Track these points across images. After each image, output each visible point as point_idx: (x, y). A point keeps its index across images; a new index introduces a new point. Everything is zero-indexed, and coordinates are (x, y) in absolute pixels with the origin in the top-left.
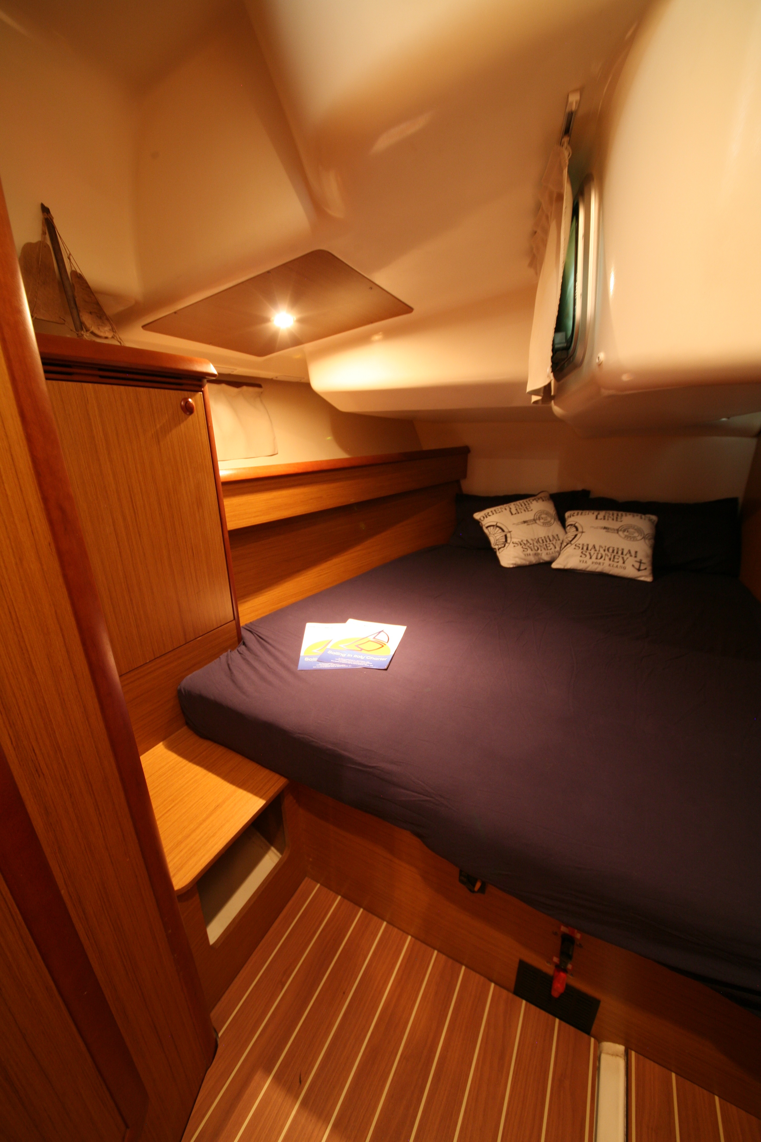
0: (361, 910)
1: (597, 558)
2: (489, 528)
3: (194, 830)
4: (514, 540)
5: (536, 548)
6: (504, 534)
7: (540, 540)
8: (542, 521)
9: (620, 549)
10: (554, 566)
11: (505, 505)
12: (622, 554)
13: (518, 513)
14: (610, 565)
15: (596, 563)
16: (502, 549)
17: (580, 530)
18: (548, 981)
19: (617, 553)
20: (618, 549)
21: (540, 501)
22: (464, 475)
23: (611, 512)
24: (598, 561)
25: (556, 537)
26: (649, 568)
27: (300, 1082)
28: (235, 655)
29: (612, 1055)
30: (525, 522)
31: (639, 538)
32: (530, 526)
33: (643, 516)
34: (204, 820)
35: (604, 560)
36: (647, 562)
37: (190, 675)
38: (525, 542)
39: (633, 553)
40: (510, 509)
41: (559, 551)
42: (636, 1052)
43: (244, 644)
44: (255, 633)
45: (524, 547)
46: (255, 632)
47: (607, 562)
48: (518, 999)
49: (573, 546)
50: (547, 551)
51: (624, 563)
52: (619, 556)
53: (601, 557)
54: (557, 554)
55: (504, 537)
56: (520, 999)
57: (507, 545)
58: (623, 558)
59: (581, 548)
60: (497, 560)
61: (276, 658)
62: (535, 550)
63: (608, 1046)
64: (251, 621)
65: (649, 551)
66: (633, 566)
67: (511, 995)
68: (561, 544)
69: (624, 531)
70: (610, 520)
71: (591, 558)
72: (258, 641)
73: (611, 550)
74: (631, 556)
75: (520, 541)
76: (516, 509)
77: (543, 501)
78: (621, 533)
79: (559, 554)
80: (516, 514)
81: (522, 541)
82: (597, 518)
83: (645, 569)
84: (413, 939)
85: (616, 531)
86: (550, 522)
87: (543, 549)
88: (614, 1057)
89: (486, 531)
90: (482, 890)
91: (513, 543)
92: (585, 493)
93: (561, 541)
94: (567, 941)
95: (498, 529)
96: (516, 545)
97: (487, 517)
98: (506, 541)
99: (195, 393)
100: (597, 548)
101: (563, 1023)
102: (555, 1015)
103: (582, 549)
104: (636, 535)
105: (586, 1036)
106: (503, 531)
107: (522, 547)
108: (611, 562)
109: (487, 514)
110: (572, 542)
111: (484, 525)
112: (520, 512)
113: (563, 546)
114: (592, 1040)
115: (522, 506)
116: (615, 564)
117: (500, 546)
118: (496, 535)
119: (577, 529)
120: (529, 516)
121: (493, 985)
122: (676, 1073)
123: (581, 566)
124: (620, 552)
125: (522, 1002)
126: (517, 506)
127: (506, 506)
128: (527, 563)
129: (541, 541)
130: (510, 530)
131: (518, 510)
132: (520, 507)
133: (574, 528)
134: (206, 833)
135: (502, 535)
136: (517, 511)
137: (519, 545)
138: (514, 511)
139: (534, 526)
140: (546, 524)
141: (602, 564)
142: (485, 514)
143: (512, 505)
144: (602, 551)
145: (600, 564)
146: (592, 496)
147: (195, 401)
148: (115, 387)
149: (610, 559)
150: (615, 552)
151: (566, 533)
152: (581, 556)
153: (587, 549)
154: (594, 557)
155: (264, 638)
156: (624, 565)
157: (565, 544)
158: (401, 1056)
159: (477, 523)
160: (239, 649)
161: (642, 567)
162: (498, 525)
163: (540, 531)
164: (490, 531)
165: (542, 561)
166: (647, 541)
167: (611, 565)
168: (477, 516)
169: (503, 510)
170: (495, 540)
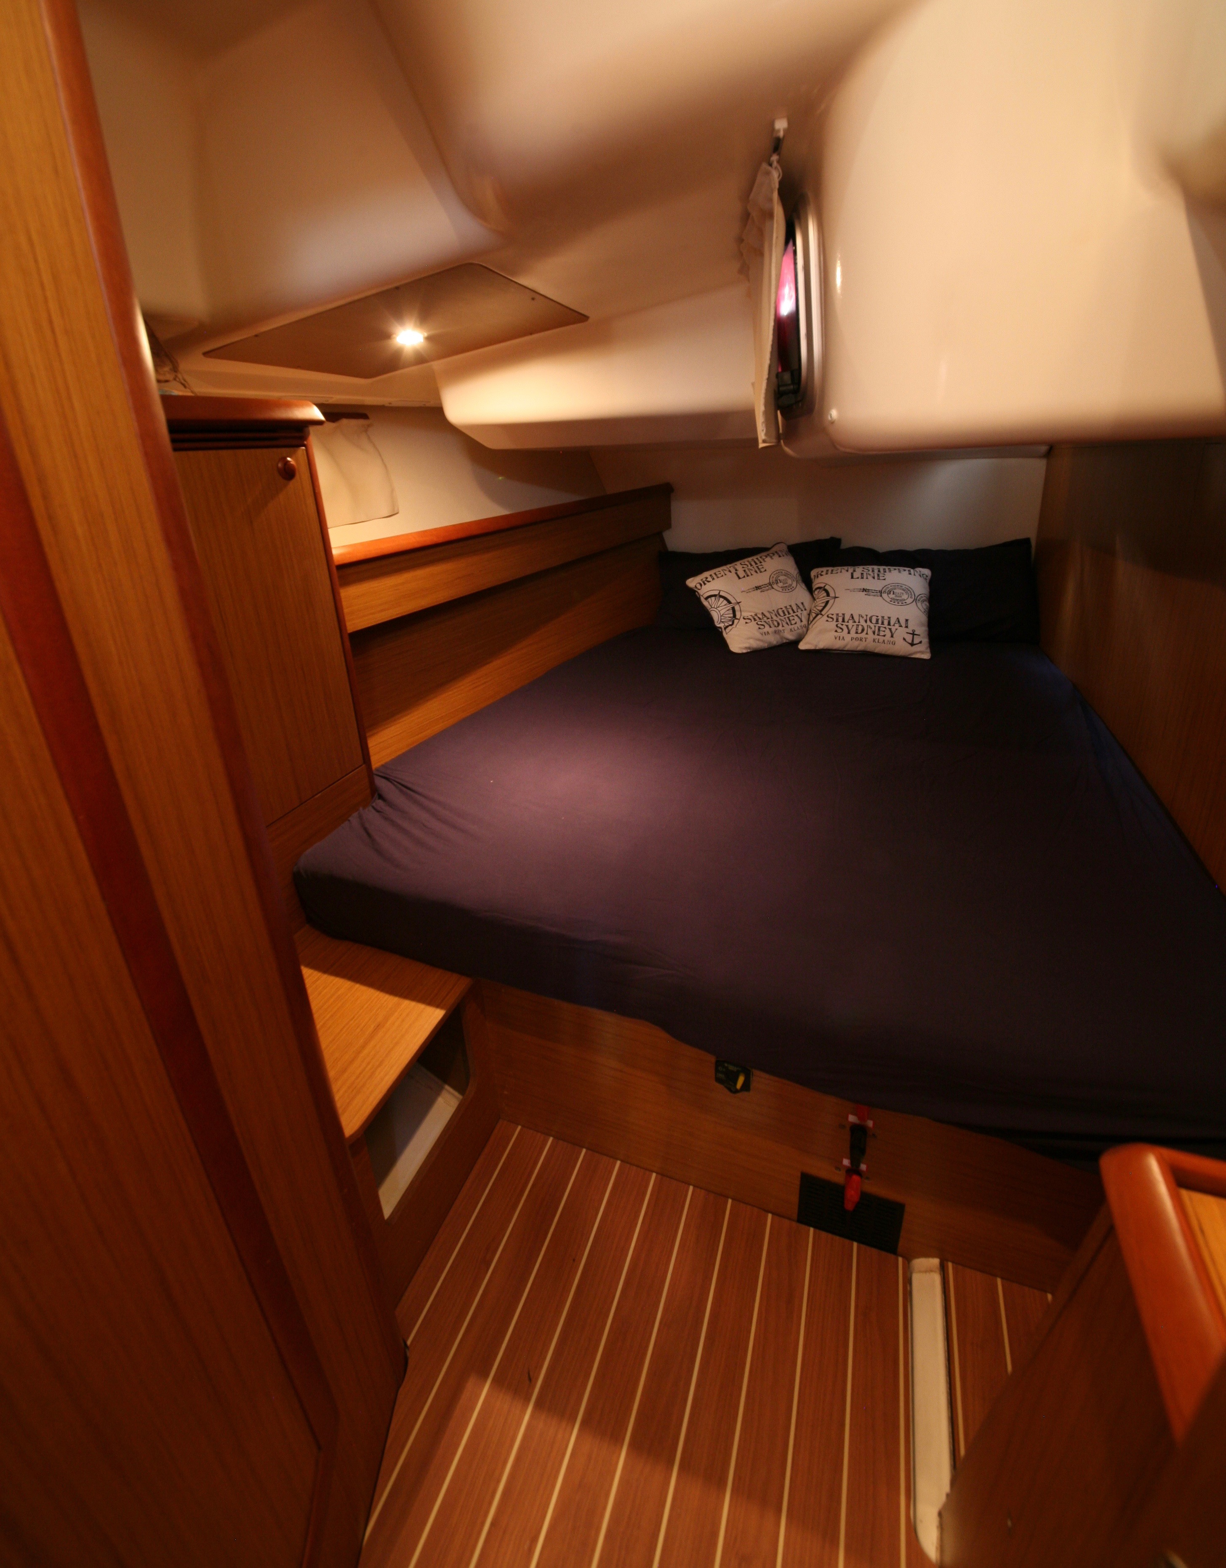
0: (584, 1150)
1: (857, 633)
2: (709, 599)
3: (352, 1062)
4: (745, 614)
5: (776, 624)
6: (730, 606)
7: (780, 612)
8: (780, 585)
9: (886, 618)
10: (802, 646)
11: (728, 566)
12: (889, 624)
13: (748, 576)
14: (874, 640)
15: (857, 639)
16: (730, 627)
17: (832, 594)
18: (838, 1191)
19: (883, 623)
20: (883, 617)
21: (776, 557)
22: (668, 526)
23: (870, 567)
24: (859, 636)
25: (801, 606)
26: (926, 641)
27: (530, 1380)
28: (369, 814)
29: (926, 1272)
30: (757, 588)
31: (909, 600)
32: (765, 592)
33: (912, 571)
34: (364, 1047)
35: (867, 634)
36: (922, 631)
37: (309, 851)
38: (760, 616)
39: (903, 623)
40: (736, 570)
41: (807, 625)
42: (953, 1262)
43: (381, 797)
44: (394, 781)
45: (759, 623)
46: (394, 779)
47: (871, 636)
48: (803, 1227)
49: (825, 618)
50: (791, 627)
51: (892, 636)
52: (885, 628)
53: (863, 630)
54: (805, 629)
55: (731, 612)
56: (806, 1227)
57: (736, 621)
58: (890, 629)
59: (835, 620)
60: (724, 644)
61: (433, 814)
62: (775, 626)
63: (920, 1263)
64: (383, 762)
65: (924, 618)
66: (904, 639)
67: (794, 1224)
68: (809, 615)
69: (889, 593)
70: (870, 578)
71: (849, 633)
72: (401, 791)
73: (874, 620)
74: (901, 626)
75: (753, 614)
76: (745, 571)
77: (780, 556)
78: (885, 595)
79: (807, 630)
80: (744, 577)
81: (756, 615)
82: (852, 577)
83: (921, 642)
84: (660, 1176)
85: (879, 594)
86: (791, 585)
87: (784, 624)
88: (928, 1274)
89: (705, 603)
90: (746, 1087)
91: (744, 618)
92: (835, 542)
93: (808, 611)
94: (859, 1135)
95: (721, 599)
96: (748, 621)
97: (705, 584)
98: (735, 616)
99: (295, 449)
100: (856, 618)
101: (863, 1246)
102: (853, 1239)
103: (837, 621)
104: (905, 596)
105: (893, 1256)
106: (729, 602)
107: (757, 623)
108: (876, 637)
109: (704, 579)
110: (823, 613)
111: (702, 596)
112: (749, 574)
113: (811, 618)
114: (900, 1259)
115: (751, 565)
116: (882, 639)
117: (726, 624)
118: (719, 609)
119: (828, 595)
120: (762, 579)
121: (770, 1216)
122: (1002, 1278)
123: (838, 644)
124: (886, 622)
125: (809, 1230)
126: (745, 566)
127: (730, 567)
128: (766, 645)
129: (782, 614)
130: (738, 601)
131: (747, 570)
132: (750, 567)
133: (824, 592)
134: (368, 1063)
135: (728, 608)
136: (746, 573)
137: (753, 620)
138: (741, 574)
139: (771, 592)
140: (787, 589)
141: (864, 640)
142: (702, 580)
143: (738, 565)
144: (862, 622)
145: (861, 640)
146: (845, 545)
147: (297, 461)
148: (191, 453)
149: (874, 633)
150: (880, 622)
151: (814, 599)
152: (836, 631)
153: (843, 621)
154: (853, 631)
155: (410, 785)
156: (892, 639)
157: (814, 615)
158: (660, 1323)
159: (692, 592)
160: (374, 804)
161: (916, 641)
162: (722, 594)
163: (778, 599)
164: (710, 603)
165: (785, 641)
166: (919, 604)
167: (876, 641)
168: (692, 583)
169: (727, 572)
170: (720, 616)
